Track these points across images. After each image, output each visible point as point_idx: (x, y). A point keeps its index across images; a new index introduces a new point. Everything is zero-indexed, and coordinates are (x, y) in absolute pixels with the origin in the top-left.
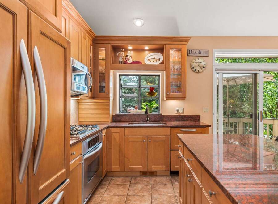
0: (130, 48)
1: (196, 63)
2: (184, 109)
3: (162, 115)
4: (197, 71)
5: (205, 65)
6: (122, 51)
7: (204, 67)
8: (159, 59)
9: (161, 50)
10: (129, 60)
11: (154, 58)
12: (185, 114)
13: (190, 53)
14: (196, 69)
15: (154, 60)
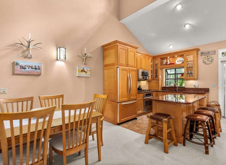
0: (169, 57)
1: (206, 59)
2: (198, 85)
3: (185, 87)
4: (207, 63)
5: (212, 59)
6: (165, 60)
7: (211, 61)
8: (182, 61)
9: (182, 56)
10: (168, 63)
11: (180, 60)
12: (199, 87)
13: (202, 54)
14: (206, 62)
15: (180, 61)
